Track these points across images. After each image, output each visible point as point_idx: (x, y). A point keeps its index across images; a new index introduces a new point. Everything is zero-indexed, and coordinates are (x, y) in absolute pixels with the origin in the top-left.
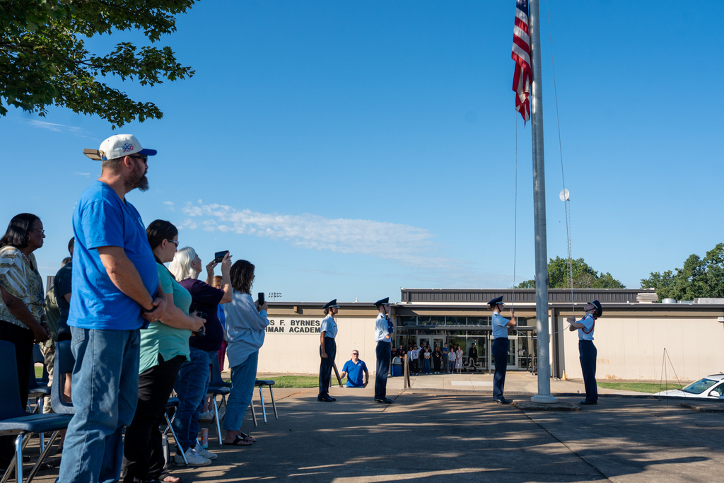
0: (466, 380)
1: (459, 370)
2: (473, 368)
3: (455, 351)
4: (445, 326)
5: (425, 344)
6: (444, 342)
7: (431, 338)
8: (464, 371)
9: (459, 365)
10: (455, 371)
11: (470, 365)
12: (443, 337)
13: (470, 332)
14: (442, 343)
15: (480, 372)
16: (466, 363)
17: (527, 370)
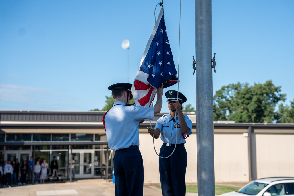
0: (50, 189)
1: (43, 180)
2: (56, 178)
3: (40, 164)
4: (32, 142)
5: (12, 159)
6: (30, 155)
7: (18, 153)
8: (47, 181)
9: (44, 176)
10: (40, 182)
11: (53, 175)
12: (30, 152)
13: (54, 147)
14: (28, 158)
15: (62, 181)
16: (50, 174)
17: (102, 178)
